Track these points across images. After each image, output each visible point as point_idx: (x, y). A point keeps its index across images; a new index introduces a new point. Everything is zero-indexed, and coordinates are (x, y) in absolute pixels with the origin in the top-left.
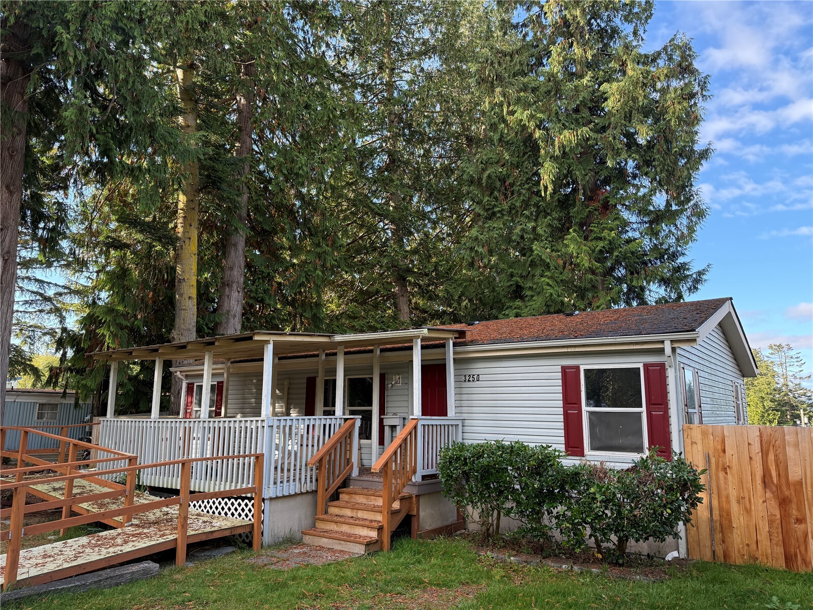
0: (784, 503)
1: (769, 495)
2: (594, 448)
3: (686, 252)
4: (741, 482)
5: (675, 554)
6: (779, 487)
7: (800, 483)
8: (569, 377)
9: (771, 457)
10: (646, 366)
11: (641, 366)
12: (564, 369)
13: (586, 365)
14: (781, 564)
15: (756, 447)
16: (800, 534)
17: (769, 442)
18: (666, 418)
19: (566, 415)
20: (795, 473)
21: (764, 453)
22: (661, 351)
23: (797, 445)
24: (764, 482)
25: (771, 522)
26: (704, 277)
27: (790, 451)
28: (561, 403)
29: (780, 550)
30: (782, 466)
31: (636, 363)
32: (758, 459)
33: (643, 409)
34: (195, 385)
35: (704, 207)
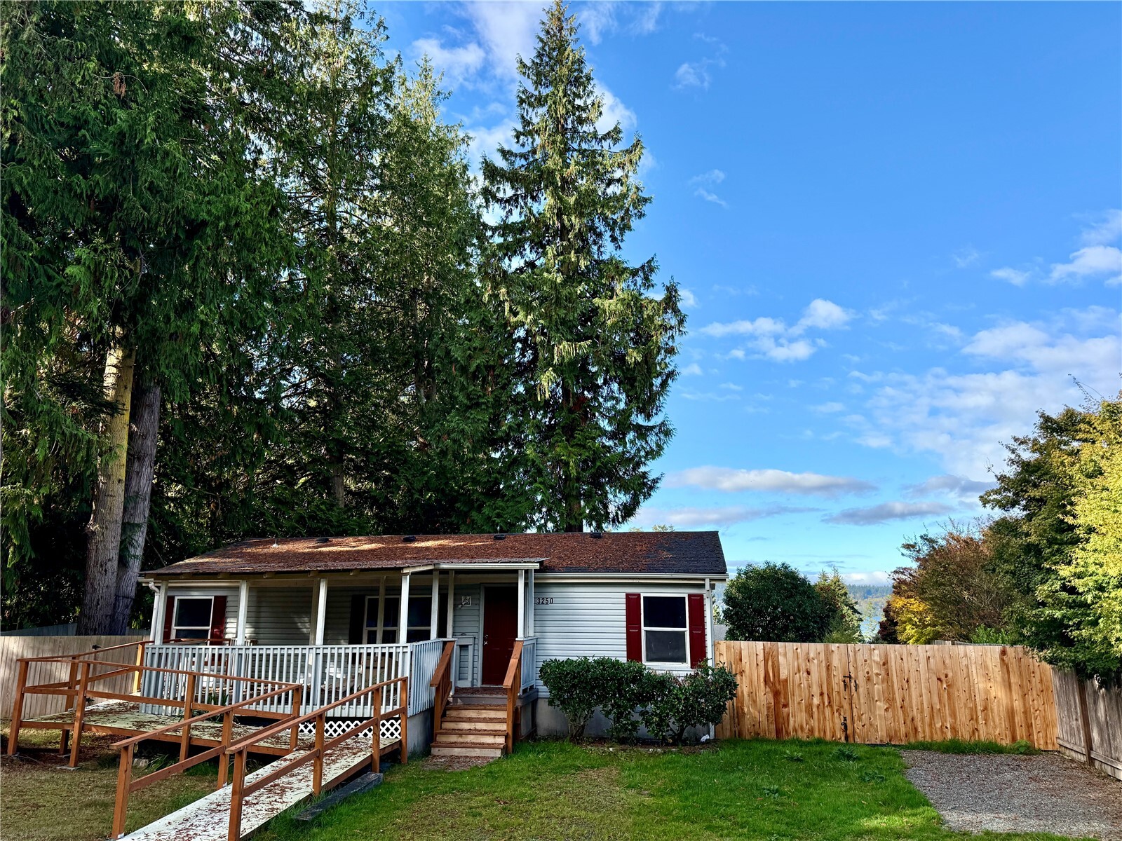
0: (776, 694)
1: (768, 689)
2: (648, 660)
3: (648, 462)
4: (751, 681)
5: (706, 737)
6: (773, 684)
7: (786, 681)
8: (632, 601)
9: (770, 663)
10: (690, 596)
11: (686, 596)
12: (627, 595)
13: (645, 593)
14: (774, 735)
15: (761, 657)
16: (785, 714)
17: (769, 654)
18: (703, 635)
19: (628, 633)
20: (783, 676)
21: (766, 661)
22: (703, 586)
23: (785, 655)
24: (765, 681)
25: (768, 708)
26: (658, 485)
27: (781, 659)
28: (624, 624)
29: (773, 727)
30: (776, 668)
31: (683, 593)
32: (762, 664)
33: (687, 630)
34: (176, 598)
35: (671, 427)
